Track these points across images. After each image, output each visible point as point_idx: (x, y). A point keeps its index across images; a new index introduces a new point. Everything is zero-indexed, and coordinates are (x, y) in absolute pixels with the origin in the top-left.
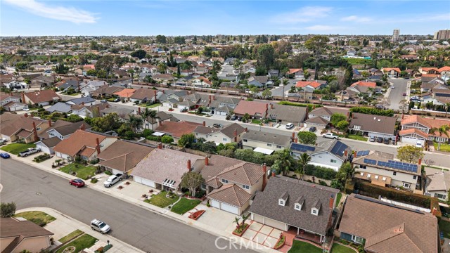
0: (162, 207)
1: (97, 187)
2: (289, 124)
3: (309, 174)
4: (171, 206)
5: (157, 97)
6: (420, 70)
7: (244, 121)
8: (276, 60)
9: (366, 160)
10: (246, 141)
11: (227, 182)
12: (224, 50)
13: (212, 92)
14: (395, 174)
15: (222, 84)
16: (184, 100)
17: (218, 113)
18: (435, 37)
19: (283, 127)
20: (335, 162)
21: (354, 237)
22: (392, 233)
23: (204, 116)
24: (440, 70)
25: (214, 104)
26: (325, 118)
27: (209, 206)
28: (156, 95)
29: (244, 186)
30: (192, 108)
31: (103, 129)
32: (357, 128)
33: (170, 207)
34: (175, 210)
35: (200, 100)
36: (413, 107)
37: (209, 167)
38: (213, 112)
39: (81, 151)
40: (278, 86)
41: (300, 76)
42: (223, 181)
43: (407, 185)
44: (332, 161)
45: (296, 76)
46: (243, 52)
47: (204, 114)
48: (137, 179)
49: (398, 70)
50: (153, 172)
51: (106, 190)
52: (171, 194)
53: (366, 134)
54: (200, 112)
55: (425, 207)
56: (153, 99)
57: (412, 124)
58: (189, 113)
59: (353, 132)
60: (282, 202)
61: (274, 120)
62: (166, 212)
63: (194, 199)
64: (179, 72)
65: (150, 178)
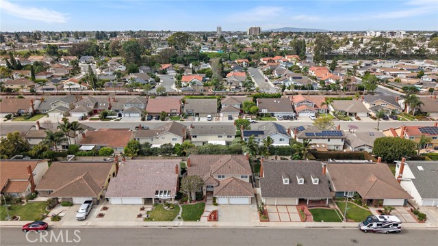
0: (171, 220)
1: (64, 223)
2: (209, 116)
3: (272, 154)
4: (180, 216)
5: (36, 107)
6: (262, 60)
7: (163, 120)
8: (142, 56)
9: (307, 134)
10: (196, 137)
11: (223, 177)
12: (74, 47)
13: (95, 94)
14: (329, 141)
15: (106, 84)
16: (77, 107)
17: (127, 115)
18: (248, 33)
19: (204, 120)
20: (284, 140)
21: (347, 193)
22: (371, 182)
23: (112, 121)
24: (274, 59)
25: (116, 106)
26: (236, 106)
27: (217, 205)
28: (33, 105)
29: (242, 177)
30: (91, 114)
31: (8, 155)
32: (264, 111)
33: (179, 218)
34: (186, 219)
35: (97, 103)
36: (285, 89)
37: (193, 168)
38: (120, 115)
39: (5, 188)
40: (159, 82)
41: (171, 71)
42: (219, 177)
43: (337, 148)
44: (281, 140)
45: (168, 72)
46: (97, 50)
47: (111, 119)
48: (114, 201)
49: (247, 60)
50: (135, 188)
51: (84, 223)
52: (169, 205)
53: (273, 115)
54: (105, 116)
55: (363, 159)
56: (31, 110)
57: (302, 102)
58: (91, 120)
59: (262, 115)
60: (285, 181)
61: (190, 115)
62: (179, 223)
63: (197, 203)
64: (33, 75)
65: (136, 195)
